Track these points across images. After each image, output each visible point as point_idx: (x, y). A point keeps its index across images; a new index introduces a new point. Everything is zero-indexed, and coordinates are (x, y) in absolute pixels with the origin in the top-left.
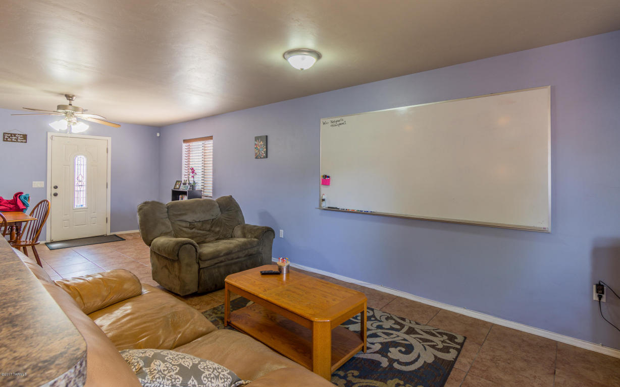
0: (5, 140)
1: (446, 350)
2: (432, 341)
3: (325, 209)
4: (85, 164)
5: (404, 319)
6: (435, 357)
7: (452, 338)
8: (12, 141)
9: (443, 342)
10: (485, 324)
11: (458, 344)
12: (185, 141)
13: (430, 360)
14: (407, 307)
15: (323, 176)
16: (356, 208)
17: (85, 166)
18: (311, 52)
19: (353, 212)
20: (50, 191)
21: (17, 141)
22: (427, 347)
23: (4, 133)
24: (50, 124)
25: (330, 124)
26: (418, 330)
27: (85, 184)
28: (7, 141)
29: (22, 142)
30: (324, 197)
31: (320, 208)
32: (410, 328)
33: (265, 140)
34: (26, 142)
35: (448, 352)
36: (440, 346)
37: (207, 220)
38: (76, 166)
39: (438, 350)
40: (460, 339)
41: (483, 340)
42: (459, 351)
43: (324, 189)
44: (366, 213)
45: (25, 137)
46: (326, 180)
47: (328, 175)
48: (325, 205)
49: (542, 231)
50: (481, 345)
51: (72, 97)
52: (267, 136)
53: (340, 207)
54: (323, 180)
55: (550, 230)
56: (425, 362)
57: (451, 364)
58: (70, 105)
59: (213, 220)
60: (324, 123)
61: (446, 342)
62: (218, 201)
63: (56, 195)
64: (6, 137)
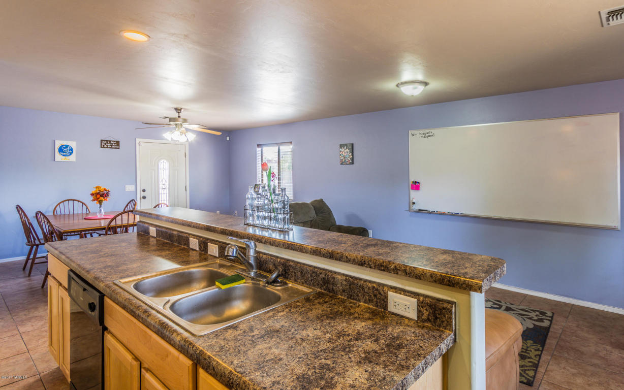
0: (102, 146)
1: (541, 320)
2: (528, 315)
3: (415, 212)
4: (167, 168)
5: (500, 302)
6: (534, 324)
7: (543, 313)
8: (108, 147)
9: (536, 316)
10: (566, 304)
11: (550, 317)
12: (259, 146)
13: (531, 326)
14: (498, 293)
15: (413, 182)
16: (447, 211)
17: (167, 170)
18: (421, 82)
19: (444, 214)
20: (140, 194)
21: (112, 148)
22: (526, 319)
23: (101, 140)
24: (163, 135)
25: (419, 135)
26: (514, 309)
27: (167, 187)
28: (104, 147)
29: (115, 148)
30: (414, 201)
31: (410, 210)
32: (507, 307)
33: (350, 147)
34: (119, 148)
35: (543, 322)
36: (536, 318)
37: (307, 222)
38: (160, 170)
39: (534, 320)
40: (549, 314)
41: (568, 315)
42: (551, 321)
43: (413, 193)
44: (457, 215)
45: (118, 143)
46: (416, 186)
47: (417, 181)
48: (416, 207)
49: (613, 229)
50: (567, 318)
51: (180, 110)
52: (352, 145)
53: (431, 209)
54: (412, 185)
55: (619, 228)
56: (527, 328)
57: (547, 329)
58: (179, 117)
59: (311, 221)
60: (413, 135)
61: (539, 316)
62: (312, 203)
63: (144, 198)
64: (103, 144)
